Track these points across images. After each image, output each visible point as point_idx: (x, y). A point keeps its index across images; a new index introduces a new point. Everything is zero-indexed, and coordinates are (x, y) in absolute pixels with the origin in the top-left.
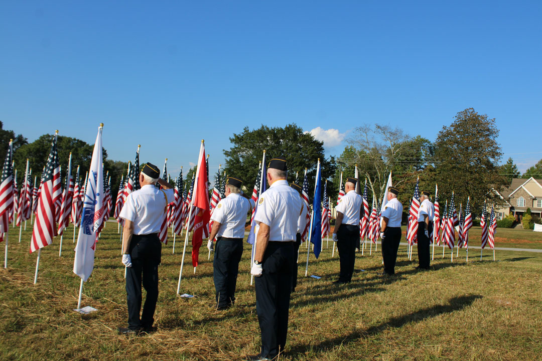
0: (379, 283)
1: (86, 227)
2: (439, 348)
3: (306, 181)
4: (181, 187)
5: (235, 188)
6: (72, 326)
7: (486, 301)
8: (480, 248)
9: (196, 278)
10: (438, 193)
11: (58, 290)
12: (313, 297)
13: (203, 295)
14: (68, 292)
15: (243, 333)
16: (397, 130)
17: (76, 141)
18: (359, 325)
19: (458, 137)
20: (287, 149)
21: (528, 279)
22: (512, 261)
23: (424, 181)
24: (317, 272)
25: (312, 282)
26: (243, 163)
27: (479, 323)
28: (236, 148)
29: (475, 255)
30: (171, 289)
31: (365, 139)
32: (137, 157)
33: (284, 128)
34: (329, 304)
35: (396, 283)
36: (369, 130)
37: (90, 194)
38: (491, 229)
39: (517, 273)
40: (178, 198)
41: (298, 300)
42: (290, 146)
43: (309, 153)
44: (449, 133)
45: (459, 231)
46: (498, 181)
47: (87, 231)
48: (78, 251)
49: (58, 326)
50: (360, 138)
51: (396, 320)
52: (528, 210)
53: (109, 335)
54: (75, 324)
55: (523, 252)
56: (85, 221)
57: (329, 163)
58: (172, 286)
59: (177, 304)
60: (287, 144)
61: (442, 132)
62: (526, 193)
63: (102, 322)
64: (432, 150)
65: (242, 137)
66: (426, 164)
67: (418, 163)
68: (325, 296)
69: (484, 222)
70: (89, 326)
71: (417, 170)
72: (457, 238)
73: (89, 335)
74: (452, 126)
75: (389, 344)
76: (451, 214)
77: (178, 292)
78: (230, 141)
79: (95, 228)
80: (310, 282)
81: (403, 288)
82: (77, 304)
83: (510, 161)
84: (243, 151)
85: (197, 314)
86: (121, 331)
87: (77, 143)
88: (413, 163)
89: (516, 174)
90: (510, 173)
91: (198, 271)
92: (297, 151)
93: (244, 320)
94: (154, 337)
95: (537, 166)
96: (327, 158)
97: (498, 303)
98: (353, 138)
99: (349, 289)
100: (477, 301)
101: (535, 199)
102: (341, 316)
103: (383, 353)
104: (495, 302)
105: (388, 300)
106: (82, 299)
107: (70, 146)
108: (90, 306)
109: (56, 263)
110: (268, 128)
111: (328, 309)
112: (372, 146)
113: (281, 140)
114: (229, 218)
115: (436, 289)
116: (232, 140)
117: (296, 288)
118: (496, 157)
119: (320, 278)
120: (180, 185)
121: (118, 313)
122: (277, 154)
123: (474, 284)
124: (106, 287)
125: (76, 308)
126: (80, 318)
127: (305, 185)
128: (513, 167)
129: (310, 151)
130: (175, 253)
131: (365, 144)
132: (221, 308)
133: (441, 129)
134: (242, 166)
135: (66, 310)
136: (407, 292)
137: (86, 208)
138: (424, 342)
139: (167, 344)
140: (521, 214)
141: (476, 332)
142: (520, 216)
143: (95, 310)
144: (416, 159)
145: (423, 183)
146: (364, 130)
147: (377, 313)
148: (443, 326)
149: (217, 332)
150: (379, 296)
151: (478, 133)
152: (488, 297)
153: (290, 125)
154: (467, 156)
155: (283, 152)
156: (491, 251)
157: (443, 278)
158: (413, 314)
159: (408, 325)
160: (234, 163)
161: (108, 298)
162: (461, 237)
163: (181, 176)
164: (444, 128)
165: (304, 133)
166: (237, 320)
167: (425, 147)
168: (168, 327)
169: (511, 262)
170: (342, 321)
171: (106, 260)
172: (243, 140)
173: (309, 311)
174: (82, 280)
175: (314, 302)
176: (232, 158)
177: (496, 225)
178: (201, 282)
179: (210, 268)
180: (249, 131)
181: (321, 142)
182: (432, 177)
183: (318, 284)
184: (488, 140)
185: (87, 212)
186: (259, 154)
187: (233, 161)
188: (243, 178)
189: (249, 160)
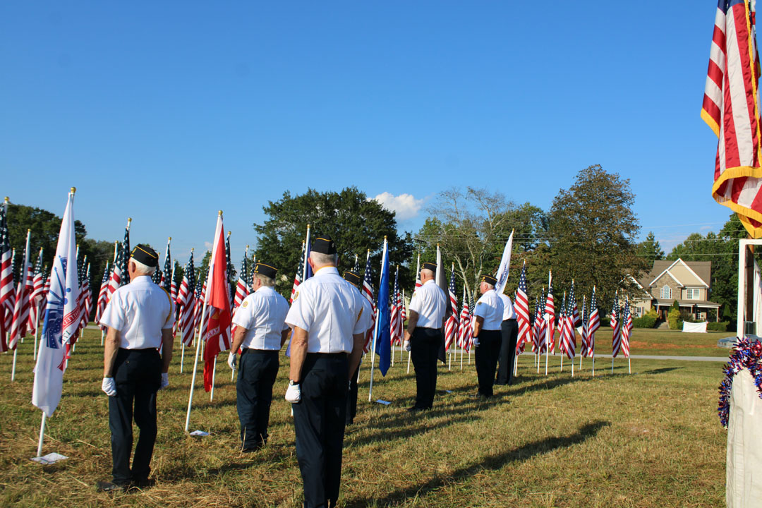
0: (471, 409)
1: (51, 338)
2: (552, 496)
3: (368, 268)
4: (191, 278)
5: (268, 279)
6: (27, 482)
7: (616, 429)
8: (611, 356)
9: (213, 407)
10: (552, 282)
11: (9, 430)
12: (379, 431)
13: (223, 431)
14: (24, 432)
15: (279, 483)
16: (497, 196)
17: (40, 213)
18: (442, 468)
19: (581, 204)
20: (344, 223)
21: (673, 398)
22: (653, 373)
23: (535, 265)
24: (385, 395)
25: (378, 409)
26: (283, 242)
27: (606, 459)
28: (272, 221)
29: (604, 366)
30: (176, 425)
31: (453, 207)
32: (127, 235)
33: (339, 193)
34: (401, 440)
35: (495, 408)
36: (459, 195)
37: (56, 289)
38: (625, 331)
39: (658, 389)
40: (188, 293)
41: (358, 435)
42: (349, 219)
43: (375, 228)
44: (568, 200)
45: (583, 335)
46: (636, 265)
47: (52, 344)
48: (38, 373)
49: (5, 484)
50: (446, 207)
51: (494, 460)
52: (676, 303)
53: (84, 494)
54: (33, 479)
55: (668, 360)
56: (49, 329)
57: (403, 242)
58: (178, 419)
59: (185, 445)
60: (344, 216)
61: (559, 198)
62: (672, 280)
63: (74, 475)
64: (545, 222)
65: (281, 206)
66: (538, 242)
67: (526, 240)
68: (395, 429)
69: (615, 321)
70: (54, 481)
71: (526, 250)
72: (579, 343)
73: (53, 494)
74: (572, 189)
75: (483, 494)
76: (570, 310)
77: (186, 429)
78: (264, 212)
79: (64, 338)
80: (375, 410)
81: (503, 415)
82: (37, 451)
83: (650, 237)
84: (283, 225)
85: (213, 458)
86: (102, 486)
87: (41, 215)
88: (520, 240)
89: (659, 254)
90: (651, 253)
91: (217, 398)
92: (358, 225)
93: (281, 465)
94: (148, 494)
95: (686, 243)
96: (401, 234)
97: (633, 432)
98: (437, 208)
99: (429, 418)
100: (604, 429)
101: (684, 288)
102: (417, 457)
103: (474, 506)
104: (629, 431)
105: (483, 432)
106: (45, 442)
107: (30, 219)
108: (57, 452)
109: (7, 390)
110: (317, 194)
111: (399, 447)
112: (463, 218)
113: (336, 210)
114: (259, 322)
115: (550, 415)
116: (267, 211)
117: (354, 419)
118: (632, 232)
119: (389, 403)
120: (191, 275)
121: (97, 461)
122: (331, 229)
123: (601, 406)
124: (81, 424)
125: (35, 456)
126: (40, 470)
127: (368, 273)
128: (654, 245)
129: (377, 225)
130: (184, 372)
131: (452, 214)
132: (248, 449)
133: (557, 194)
134: (281, 247)
135: (19, 459)
136: (510, 420)
137: (50, 310)
138: (531, 489)
139: (169, 503)
140: (667, 308)
141: (603, 472)
142: (665, 312)
143: (64, 458)
144: (525, 235)
145: (534, 268)
146: (453, 195)
147: (468, 450)
148: (558, 467)
149: (242, 483)
150: (471, 427)
151: (608, 198)
152: (619, 424)
153: (348, 189)
154: (593, 231)
155: (338, 226)
156: (625, 361)
157: (559, 399)
158: (517, 451)
159: (510, 466)
160: (270, 243)
161: (83, 440)
162: (585, 342)
163: (192, 262)
164: (562, 192)
165: (369, 200)
166: (271, 466)
167: (535, 218)
168: (171, 478)
169: (652, 375)
170: (420, 463)
171: (83, 384)
172: (282, 210)
173: (373, 451)
174: (44, 414)
175: (379, 438)
176: (266, 236)
177: (632, 325)
178: (220, 413)
179: (232, 393)
180: (291, 198)
181: (392, 212)
182: (545, 260)
183: (387, 412)
184: (621, 209)
185: (52, 316)
187: (268, 240)
188: (283, 264)
189: (290, 238)
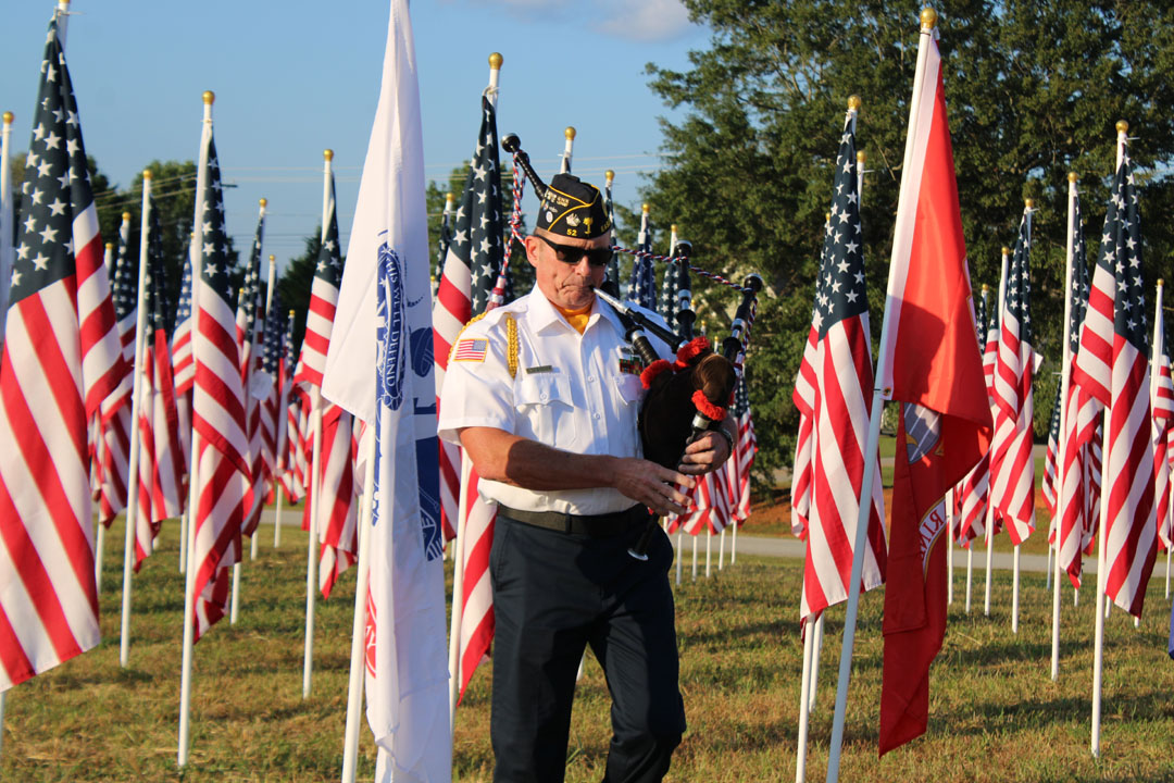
26: (769, 134)
28: (724, 50)
43: (1163, 63)
78: (687, 12)
84: (765, 65)
92: (1095, 50)
116: (698, 6)
122: (974, 73)
134: (768, 161)
155: (999, 62)
160: (719, 142)
176: (701, 115)
186: (864, 81)
187: (709, 128)
188: (779, 227)
189: (801, 119)
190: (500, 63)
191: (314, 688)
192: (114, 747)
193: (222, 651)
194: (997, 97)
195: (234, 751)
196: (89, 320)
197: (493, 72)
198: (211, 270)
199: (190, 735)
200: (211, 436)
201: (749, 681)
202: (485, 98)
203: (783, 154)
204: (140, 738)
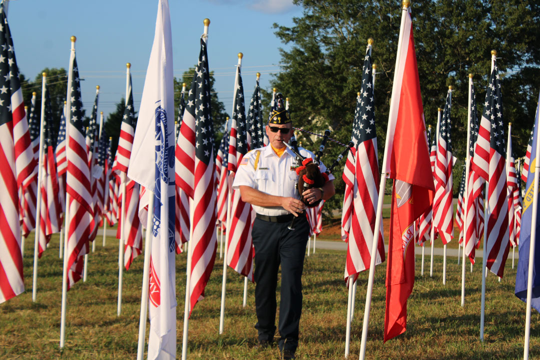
26: (330, 56)
28: (309, 17)
43: (510, 23)
84: (328, 24)
92: (479, 17)
122: (424, 28)
129: (515, 16)
134: (329, 68)
155: (435, 23)
160: (307, 59)
176: (299, 47)
186: (374, 32)
187: (302, 53)
188: (334, 98)
189: (345, 49)
190: (209, 23)
191: (123, 311)
192: (30, 339)
193: (80, 294)
194: (435, 39)
195: (86, 340)
196: (18, 142)
197: (206, 27)
198: (75, 119)
199: (65, 333)
200: (75, 195)
201: (323, 307)
202: (202, 40)
203: (336, 65)
204: (42, 335)
